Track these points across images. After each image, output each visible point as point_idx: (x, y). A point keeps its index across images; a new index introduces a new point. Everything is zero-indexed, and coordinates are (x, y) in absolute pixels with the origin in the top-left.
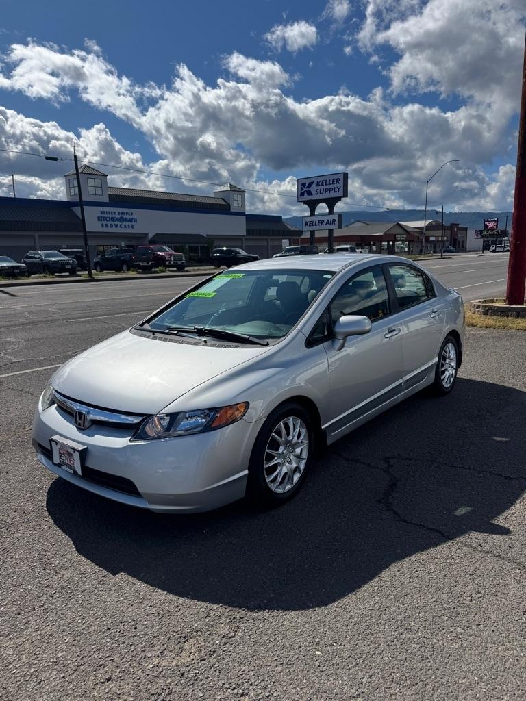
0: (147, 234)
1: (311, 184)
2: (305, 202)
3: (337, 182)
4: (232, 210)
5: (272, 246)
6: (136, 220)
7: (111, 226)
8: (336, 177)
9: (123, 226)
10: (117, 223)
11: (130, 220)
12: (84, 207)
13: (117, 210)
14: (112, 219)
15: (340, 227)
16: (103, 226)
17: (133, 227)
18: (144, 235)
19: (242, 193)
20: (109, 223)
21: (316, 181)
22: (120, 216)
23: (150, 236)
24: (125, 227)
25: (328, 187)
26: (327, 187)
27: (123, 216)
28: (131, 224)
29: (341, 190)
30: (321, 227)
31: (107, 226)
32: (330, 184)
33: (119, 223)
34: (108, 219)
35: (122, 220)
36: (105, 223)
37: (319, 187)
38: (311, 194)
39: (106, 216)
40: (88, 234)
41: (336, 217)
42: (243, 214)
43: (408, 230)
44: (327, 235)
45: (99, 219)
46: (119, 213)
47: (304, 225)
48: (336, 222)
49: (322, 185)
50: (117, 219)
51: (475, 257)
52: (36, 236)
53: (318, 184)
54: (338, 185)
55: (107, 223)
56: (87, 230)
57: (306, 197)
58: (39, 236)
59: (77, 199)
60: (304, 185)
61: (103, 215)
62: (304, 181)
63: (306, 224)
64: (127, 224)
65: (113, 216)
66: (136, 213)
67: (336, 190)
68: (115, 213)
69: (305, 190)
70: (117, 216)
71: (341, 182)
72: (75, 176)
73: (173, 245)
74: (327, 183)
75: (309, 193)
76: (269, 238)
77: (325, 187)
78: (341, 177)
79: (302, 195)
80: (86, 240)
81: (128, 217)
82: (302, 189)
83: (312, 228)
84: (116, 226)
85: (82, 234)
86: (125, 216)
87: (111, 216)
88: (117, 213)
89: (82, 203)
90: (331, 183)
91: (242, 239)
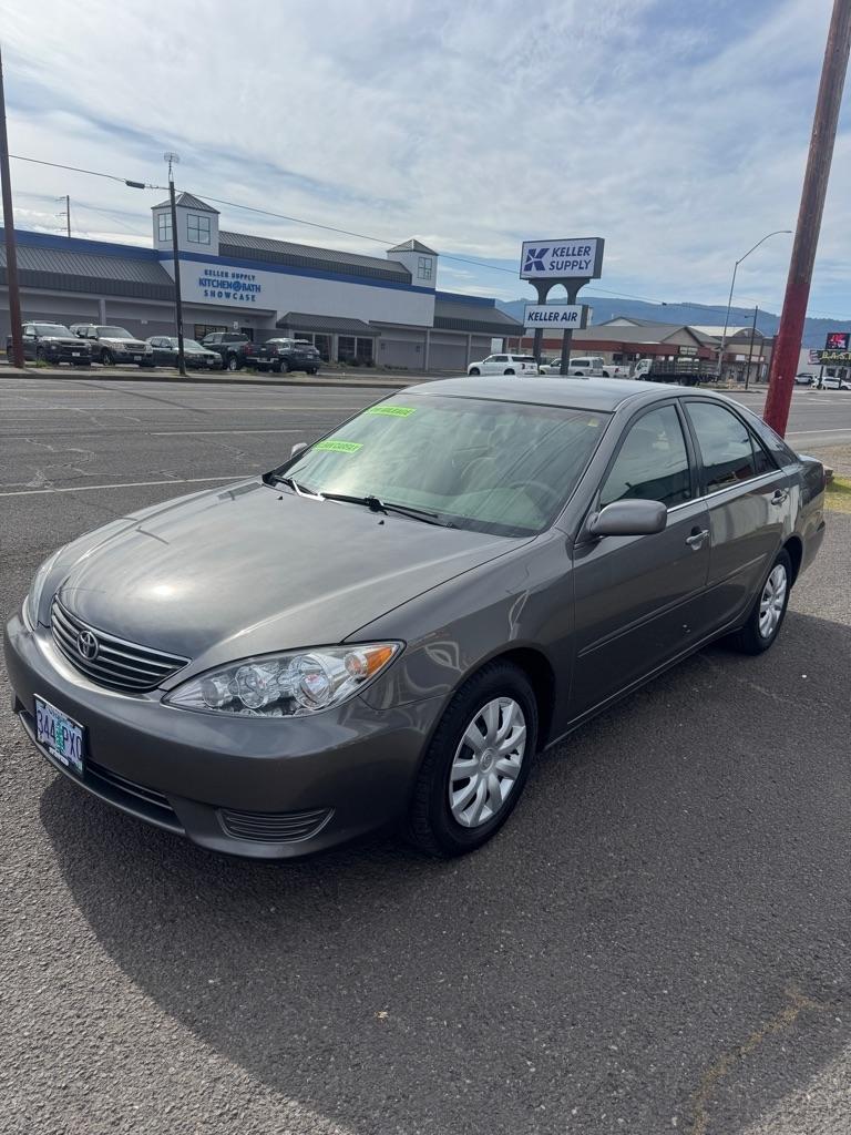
0: (275, 312)
1: (544, 251)
2: (532, 281)
3: (586, 252)
4: (415, 283)
5: (472, 347)
6: (258, 289)
7: (220, 295)
8: (584, 244)
9: (238, 296)
10: (228, 291)
11: (249, 288)
12: (180, 262)
13: (231, 270)
14: (222, 284)
15: (583, 325)
16: (206, 295)
17: (253, 300)
18: (270, 314)
19: (433, 257)
20: (217, 290)
21: (551, 247)
23: (280, 316)
24: (242, 297)
25: (571, 259)
26: (569, 259)
27: (239, 280)
28: (250, 293)
29: (591, 266)
30: (553, 324)
31: (213, 294)
32: (573, 255)
33: (232, 291)
34: (215, 284)
35: (237, 286)
36: (210, 289)
37: (556, 259)
38: (543, 269)
39: (212, 278)
40: (184, 306)
41: (578, 309)
42: (431, 291)
43: (701, 340)
44: (562, 338)
45: (202, 282)
46: (233, 276)
47: (527, 317)
48: (579, 318)
49: (562, 255)
50: (230, 285)
52: (103, 302)
53: (555, 252)
54: (586, 258)
55: (213, 289)
56: (183, 299)
57: (534, 273)
58: (107, 303)
59: (169, 247)
60: (532, 252)
61: (208, 277)
62: (532, 247)
63: (530, 316)
64: (245, 293)
65: (225, 279)
66: (262, 277)
67: (584, 265)
68: (227, 275)
69: (533, 260)
70: (231, 280)
71: (593, 253)
72: (170, 210)
74: (570, 252)
75: (540, 267)
76: (471, 334)
77: (565, 259)
78: (593, 245)
79: (528, 268)
80: (179, 317)
81: (247, 282)
82: (529, 259)
83: (539, 324)
84: (228, 295)
85: (174, 304)
86: (242, 281)
87: (220, 279)
88: (230, 275)
89: (177, 255)
90: (576, 253)
91: (426, 332)
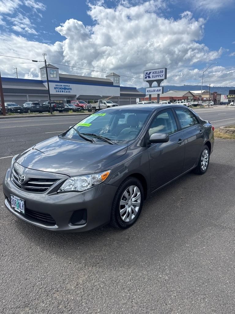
0: (76, 95)
1: (150, 73)
2: (147, 81)
3: (162, 72)
4: (114, 84)
5: (131, 101)
6: (71, 89)
7: (60, 91)
8: (161, 70)
9: (65, 91)
10: (63, 90)
12: (49, 83)
13: (63, 84)
14: (61, 88)
15: (163, 93)
16: (57, 92)
17: (70, 92)
18: (75, 96)
19: (119, 77)
20: (59, 90)
21: (152, 71)
22: (64, 87)
23: (77, 96)
25: (158, 74)
27: (65, 87)
28: (69, 90)
29: (164, 76)
30: (154, 93)
31: (58, 91)
33: (64, 90)
34: (59, 88)
35: (65, 89)
36: (57, 90)
37: (153, 75)
38: (150, 78)
39: (58, 87)
40: (51, 95)
41: (161, 88)
42: (119, 86)
43: (194, 95)
44: (157, 97)
45: (55, 88)
48: (161, 91)
49: (155, 74)
50: (63, 89)
51: (224, 108)
52: (28, 96)
53: (153, 73)
54: (162, 74)
56: (50, 93)
57: (148, 79)
59: (46, 79)
61: (57, 87)
62: (147, 72)
63: (147, 91)
64: (67, 91)
65: (61, 87)
66: (72, 86)
67: (162, 76)
69: (147, 75)
70: (63, 87)
71: (164, 72)
72: (45, 69)
73: (87, 100)
75: (149, 77)
76: (131, 97)
78: (164, 70)
79: (146, 78)
80: (50, 98)
81: (68, 87)
82: (146, 75)
83: (150, 93)
84: (63, 91)
85: (48, 95)
86: (66, 87)
87: (60, 87)
88: (63, 86)
89: (48, 81)
90: (159, 72)
91: (118, 98)
